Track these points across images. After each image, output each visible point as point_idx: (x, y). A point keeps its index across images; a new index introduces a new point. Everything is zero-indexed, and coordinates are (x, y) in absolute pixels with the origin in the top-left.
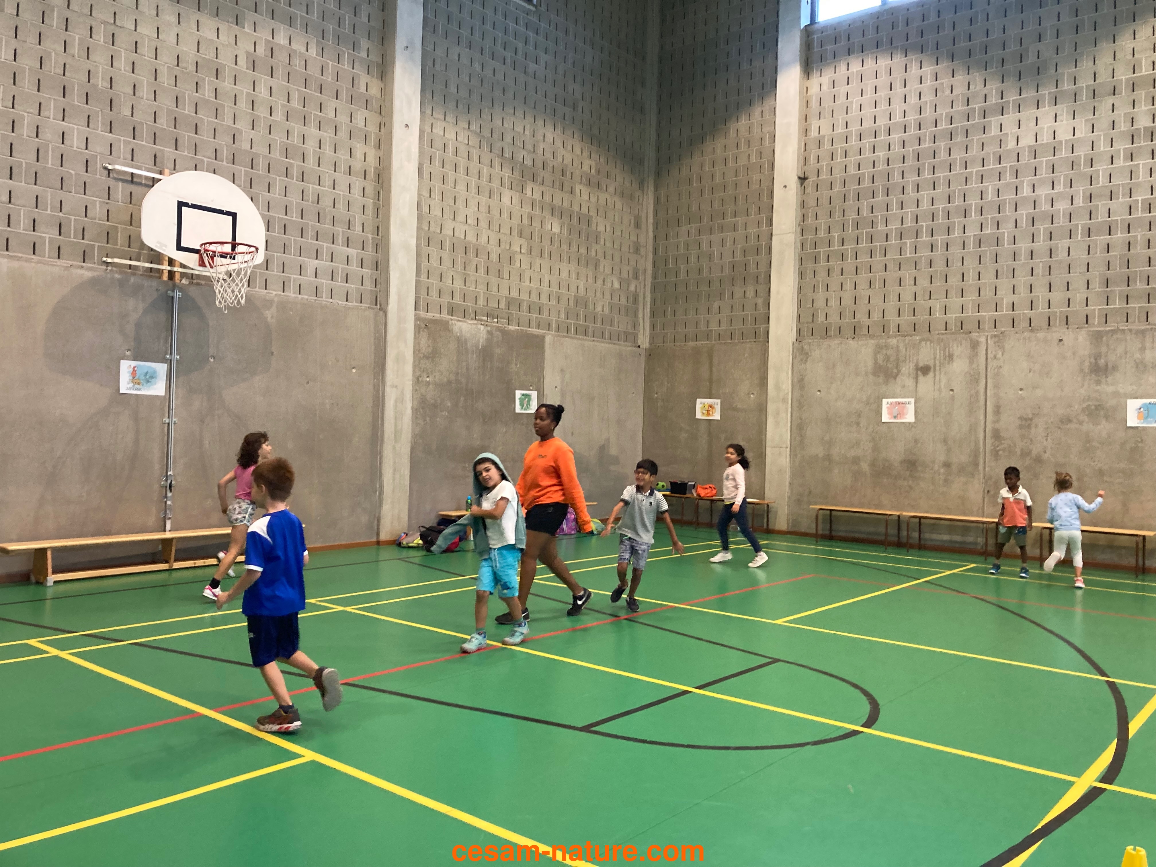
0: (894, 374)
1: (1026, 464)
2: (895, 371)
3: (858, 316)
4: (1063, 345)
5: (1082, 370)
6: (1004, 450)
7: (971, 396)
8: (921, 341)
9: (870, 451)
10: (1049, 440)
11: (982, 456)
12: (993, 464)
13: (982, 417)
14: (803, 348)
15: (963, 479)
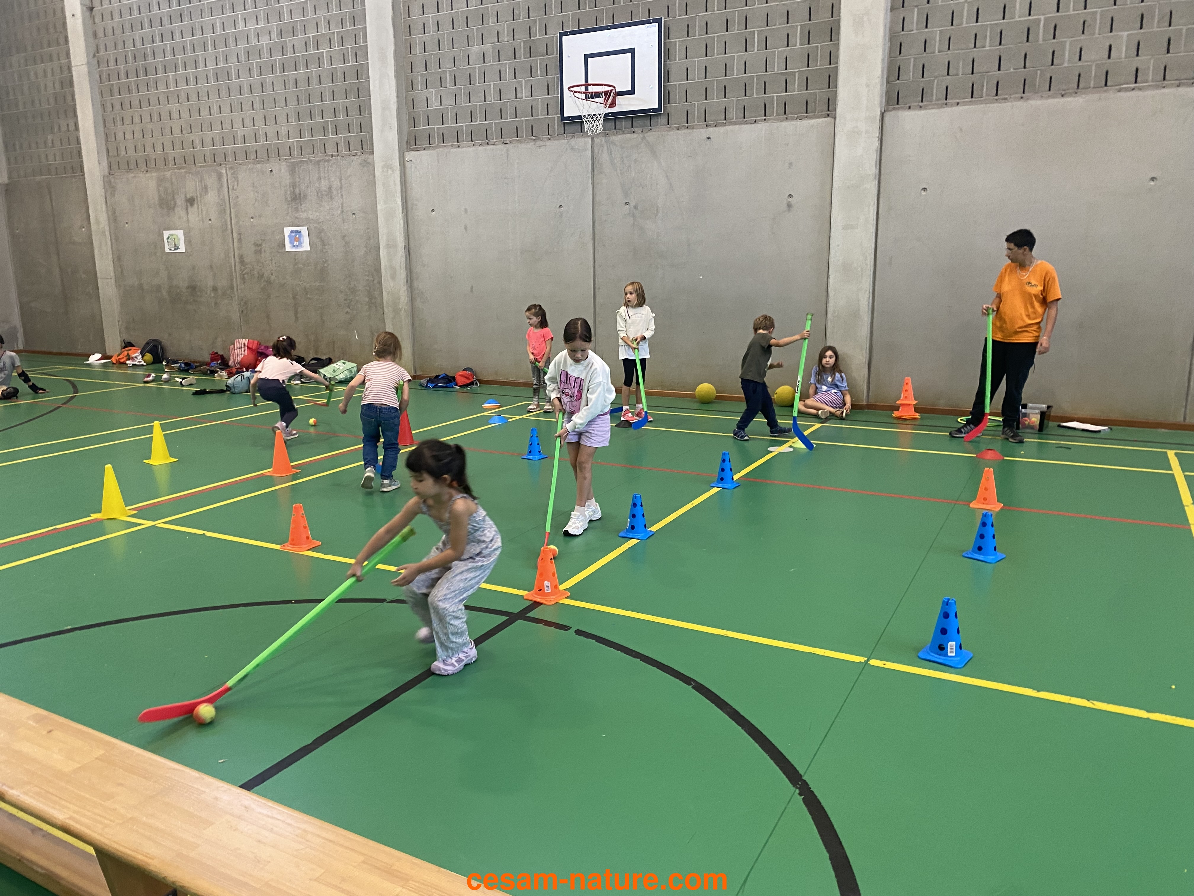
0: (172, 206)
1: (262, 285)
2: (172, 203)
3: (147, 150)
4: (273, 175)
5: (286, 199)
6: (248, 273)
7: (223, 225)
8: (186, 172)
9: (166, 279)
10: (273, 263)
11: (235, 280)
12: (242, 286)
13: (231, 245)
14: (110, 181)
15: (226, 301)
